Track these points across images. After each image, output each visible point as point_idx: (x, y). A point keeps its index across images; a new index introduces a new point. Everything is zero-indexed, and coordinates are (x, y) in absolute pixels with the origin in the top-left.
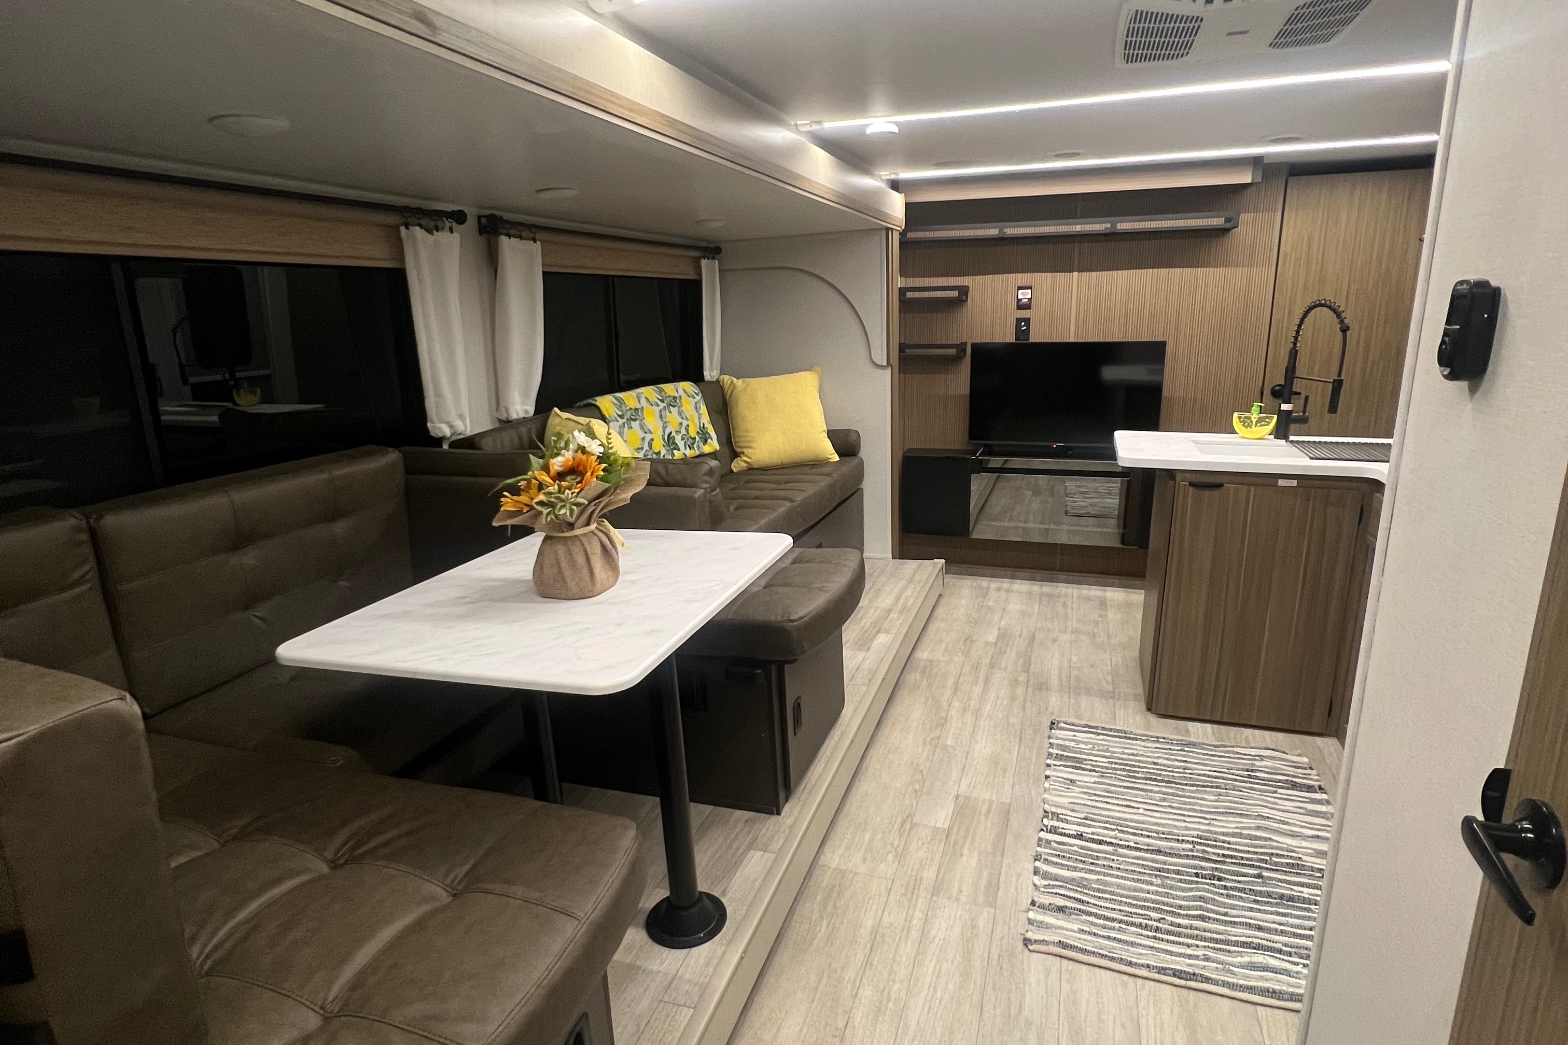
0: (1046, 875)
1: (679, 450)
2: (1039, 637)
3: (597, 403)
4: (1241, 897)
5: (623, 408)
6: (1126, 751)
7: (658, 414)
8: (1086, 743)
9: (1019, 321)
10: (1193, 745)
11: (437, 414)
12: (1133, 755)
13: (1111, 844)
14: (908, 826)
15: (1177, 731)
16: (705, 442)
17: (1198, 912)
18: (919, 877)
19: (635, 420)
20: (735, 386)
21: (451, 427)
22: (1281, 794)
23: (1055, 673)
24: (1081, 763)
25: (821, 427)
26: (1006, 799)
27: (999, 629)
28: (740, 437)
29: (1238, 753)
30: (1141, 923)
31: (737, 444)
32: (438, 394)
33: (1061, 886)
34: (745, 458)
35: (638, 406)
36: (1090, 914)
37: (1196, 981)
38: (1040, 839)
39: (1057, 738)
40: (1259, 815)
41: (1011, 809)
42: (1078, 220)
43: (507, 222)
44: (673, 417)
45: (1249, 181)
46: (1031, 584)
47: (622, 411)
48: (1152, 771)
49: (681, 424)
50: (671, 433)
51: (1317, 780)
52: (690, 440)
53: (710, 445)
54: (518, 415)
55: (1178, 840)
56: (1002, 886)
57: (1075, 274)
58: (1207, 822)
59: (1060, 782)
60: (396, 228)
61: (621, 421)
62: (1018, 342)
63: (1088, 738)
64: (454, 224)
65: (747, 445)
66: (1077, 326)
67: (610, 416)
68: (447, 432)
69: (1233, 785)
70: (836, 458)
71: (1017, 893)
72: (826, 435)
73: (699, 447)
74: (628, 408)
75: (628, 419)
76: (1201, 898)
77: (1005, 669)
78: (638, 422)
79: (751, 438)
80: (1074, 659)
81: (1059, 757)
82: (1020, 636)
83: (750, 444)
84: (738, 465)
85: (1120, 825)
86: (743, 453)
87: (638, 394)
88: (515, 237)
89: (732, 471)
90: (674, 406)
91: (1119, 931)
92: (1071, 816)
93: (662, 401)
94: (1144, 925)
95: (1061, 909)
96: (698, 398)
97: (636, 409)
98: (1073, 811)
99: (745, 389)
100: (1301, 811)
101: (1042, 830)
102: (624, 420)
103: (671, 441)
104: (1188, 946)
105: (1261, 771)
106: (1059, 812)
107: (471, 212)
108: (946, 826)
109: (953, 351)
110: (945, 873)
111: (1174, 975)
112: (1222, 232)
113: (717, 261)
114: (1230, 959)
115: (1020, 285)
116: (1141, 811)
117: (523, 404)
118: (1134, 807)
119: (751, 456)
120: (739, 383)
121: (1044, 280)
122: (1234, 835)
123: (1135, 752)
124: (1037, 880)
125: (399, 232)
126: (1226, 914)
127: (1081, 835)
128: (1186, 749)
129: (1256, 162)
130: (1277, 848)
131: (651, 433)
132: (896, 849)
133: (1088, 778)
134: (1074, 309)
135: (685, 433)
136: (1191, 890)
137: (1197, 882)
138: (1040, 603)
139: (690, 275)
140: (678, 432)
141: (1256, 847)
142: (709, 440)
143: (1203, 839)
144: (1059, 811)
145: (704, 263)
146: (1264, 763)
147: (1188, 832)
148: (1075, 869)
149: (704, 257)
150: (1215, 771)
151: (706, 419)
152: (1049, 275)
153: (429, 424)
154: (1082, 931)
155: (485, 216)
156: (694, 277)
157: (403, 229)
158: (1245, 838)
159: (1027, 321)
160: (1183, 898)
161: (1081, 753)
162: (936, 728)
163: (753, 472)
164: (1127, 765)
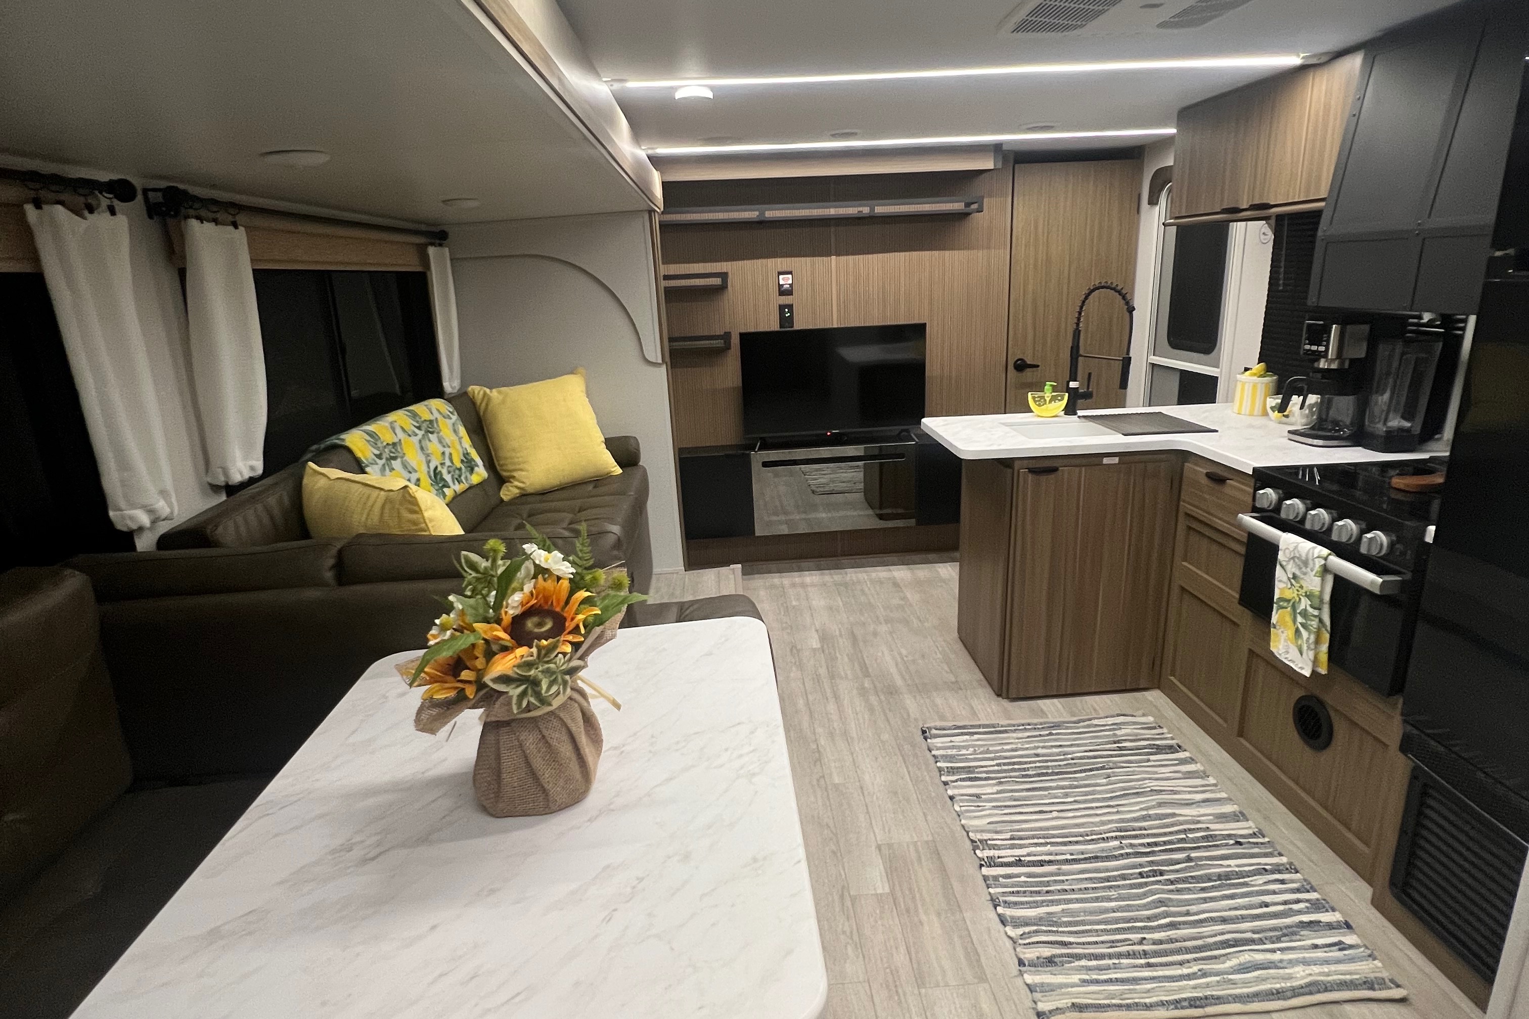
0: (1018, 923)
1: (449, 487)
2: (859, 632)
3: (348, 443)
4: (1189, 889)
5: (379, 445)
6: (1006, 747)
7: (418, 446)
8: (966, 747)
9: (782, 308)
10: (1057, 726)
11: (125, 496)
12: (1013, 750)
13: (1050, 862)
14: (848, 903)
15: (1033, 711)
16: (472, 470)
17: (1168, 920)
18: (893, 968)
19: (395, 458)
20: (489, 399)
21: (150, 511)
22: (1154, 761)
23: (893, 670)
24: (973, 772)
25: (599, 438)
26: (927, 837)
27: (817, 631)
28: (506, 458)
29: (1097, 725)
30: (1128, 951)
31: (504, 468)
32: (125, 465)
33: (1036, 932)
34: (516, 483)
35: (396, 440)
36: (1079, 957)
37: (1211, 1005)
38: (985, 878)
39: (938, 749)
40: (1152, 790)
41: (939, 849)
42: (831, 204)
43: (195, 199)
44: (433, 446)
45: (992, 168)
46: (822, 574)
47: (378, 449)
48: (1038, 764)
49: (443, 453)
50: (436, 468)
51: (1172, 739)
52: (457, 472)
53: (478, 474)
54: (241, 474)
55: (1103, 839)
56: (980, 950)
57: (834, 257)
58: (1115, 810)
59: (967, 801)
60: (18, 207)
61: (381, 462)
62: (783, 330)
63: (964, 741)
64: (116, 203)
65: (518, 467)
66: (839, 311)
67: (367, 460)
68: (144, 519)
69: (1115, 763)
70: (618, 470)
71: (999, 953)
72: (604, 446)
73: (466, 478)
74: (385, 444)
75: (387, 459)
76: (1161, 902)
77: (846, 678)
78: (399, 460)
79: (520, 459)
80: (904, 652)
81: (952, 771)
82: (841, 635)
83: (521, 466)
84: (508, 493)
85: (1044, 837)
86: (514, 477)
87: (391, 423)
88: (208, 221)
89: (502, 501)
90: (432, 433)
91: (1115, 968)
92: (999, 839)
93: (419, 428)
94: (1131, 953)
95: (1050, 961)
96: (455, 417)
97: (394, 444)
98: (997, 832)
99: (503, 402)
100: (1179, 775)
101: (981, 865)
102: (383, 461)
103: (439, 477)
104: (1181, 963)
105: (1125, 740)
106: (985, 838)
107: (138, 183)
108: (887, 890)
109: (719, 343)
110: (917, 953)
111: (1191, 1006)
112: (962, 216)
113: (447, 250)
114: (1221, 966)
115: (780, 270)
116: (1055, 814)
117: (246, 457)
118: (1046, 812)
119: (524, 480)
120: (494, 394)
121: (802, 264)
122: (1144, 818)
123: (1014, 746)
124: (1010, 931)
125: (23, 214)
126: (1188, 914)
127: (1020, 860)
128: (1054, 732)
129: (997, 148)
130: (1187, 822)
131: (416, 471)
132: (852, 938)
133: (988, 789)
134: (834, 292)
135: (450, 464)
136: (1145, 895)
137: (1146, 884)
138: (839, 594)
139: (414, 267)
140: (443, 464)
141: (1167, 826)
142: (476, 468)
143: (1123, 832)
144: (986, 836)
145: (431, 250)
146: (1123, 732)
147: (1106, 827)
148: (1036, 904)
149: (432, 244)
150: (1091, 751)
151: (467, 443)
152: (808, 259)
153: (111, 514)
154: (1085, 982)
155: (155, 190)
156: (419, 269)
157: (29, 209)
158: (1155, 820)
159: (790, 307)
160: (1146, 907)
161: (967, 760)
162: (815, 765)
163: (529, 499)
164: (1014, 764)
